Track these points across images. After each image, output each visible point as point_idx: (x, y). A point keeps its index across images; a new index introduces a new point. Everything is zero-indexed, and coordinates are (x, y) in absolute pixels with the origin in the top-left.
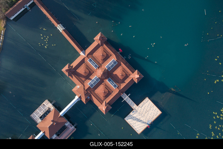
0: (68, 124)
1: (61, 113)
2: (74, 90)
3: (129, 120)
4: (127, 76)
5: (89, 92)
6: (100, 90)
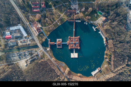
0: (61, 46)
1: (62, 43)
2: (67, 41)
3: (72, 54)
5: (70, 44)
6: (71, 45)
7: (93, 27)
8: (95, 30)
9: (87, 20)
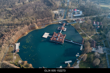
0: (59, 29)
6: (57, 35)
9: (82, 58)
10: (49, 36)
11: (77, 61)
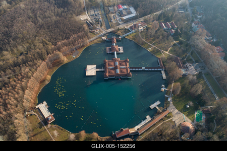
0: (111, 52)
1: (115, 52)
2: (119, 59)
4: (109, 72)
5: (115, 61)
7: (158, 103)
8: (152, 107)
9: (172, 90)
10: (98, 70)
11: (167, 98)
